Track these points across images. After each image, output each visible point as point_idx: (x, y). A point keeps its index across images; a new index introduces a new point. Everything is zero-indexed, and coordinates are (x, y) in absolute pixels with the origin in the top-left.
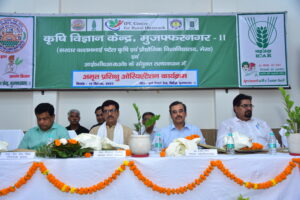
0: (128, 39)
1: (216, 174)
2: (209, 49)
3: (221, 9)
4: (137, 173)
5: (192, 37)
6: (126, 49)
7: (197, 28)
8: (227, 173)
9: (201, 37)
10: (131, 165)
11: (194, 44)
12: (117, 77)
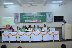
0: (32, 16)
1: (40, 34)
2: (43, 17)
3: (44, 12)
4: (33, 34)
5: (40, 15)
6: (32, 17)
7: (41, 14)
8: (41, 34)
9: (42, 15)
10: (33, 33)
11: (41, 16)
12: (31, 21)
